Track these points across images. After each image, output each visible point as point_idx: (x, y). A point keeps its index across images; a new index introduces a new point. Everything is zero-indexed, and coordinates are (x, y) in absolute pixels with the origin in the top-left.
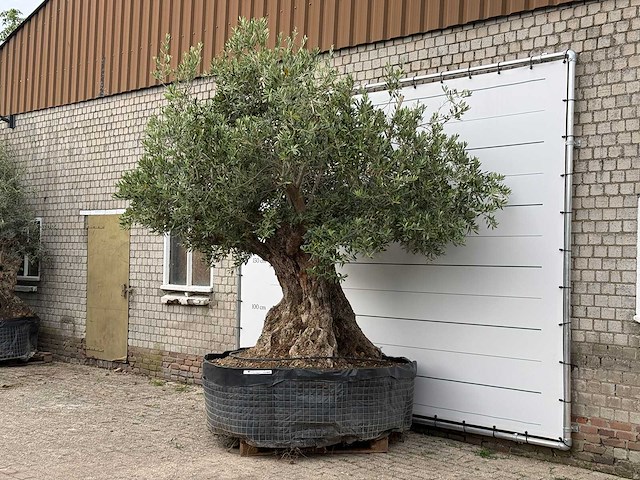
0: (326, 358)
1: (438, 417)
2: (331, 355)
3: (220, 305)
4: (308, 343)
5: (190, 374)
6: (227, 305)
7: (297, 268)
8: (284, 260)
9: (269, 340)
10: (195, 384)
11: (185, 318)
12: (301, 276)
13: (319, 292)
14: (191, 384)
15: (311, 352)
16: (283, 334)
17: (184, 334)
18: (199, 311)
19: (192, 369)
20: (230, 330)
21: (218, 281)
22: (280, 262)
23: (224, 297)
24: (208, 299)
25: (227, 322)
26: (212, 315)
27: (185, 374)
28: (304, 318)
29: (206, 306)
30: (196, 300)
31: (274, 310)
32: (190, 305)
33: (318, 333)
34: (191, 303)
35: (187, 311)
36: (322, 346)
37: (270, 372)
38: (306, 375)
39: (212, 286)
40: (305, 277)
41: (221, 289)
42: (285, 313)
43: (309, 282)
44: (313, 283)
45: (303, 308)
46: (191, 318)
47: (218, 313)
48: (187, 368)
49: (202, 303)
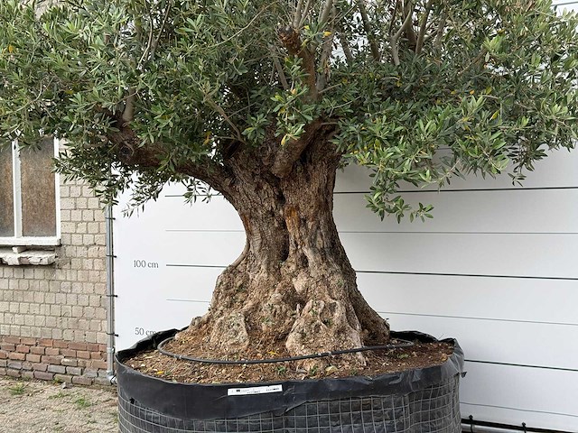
0: (355, 351)
1: (474, 419)
2: (359, 346)
3: (75, 263)
4: (318, 326)
5: (27, 365)
6: (88, 264)
7: (281, 199)
8: (258, 188)
9: (243, 324)
10: (36, 379)
11: (13, 284)
12: (289, 214)
13: (319, 239)
14: (28, 379)
15: (327, 342)
16: (266, 313)
17: (13, 308)
18: (39, 274)
19: (29, 357)
20: (95, 300)
21: (71, 228)
22: (252, 191)
23: (81, 252)
24: (53, 255)
25: (89, 288)
26: (61, 277)
27: (18, 365)
28: (299, 284)
29: (51, 265)
30: (35, 258)
31: (232, 271)
32: (24, 266)
33: (332, 308)
34: (25, 262)
35: (18, 273)
36: (340, 331)
37: (279, 388)
38: (343, 387)
39: (59, 236)
40: (295, 214)
41: (76, 240)
42: (259, 276)
43: (302, 222)
44: (310, 224)
45: (293, 267)
46: (24, 284)
47: (71, 276)
48: (21, 356)
49: (45, 262)
